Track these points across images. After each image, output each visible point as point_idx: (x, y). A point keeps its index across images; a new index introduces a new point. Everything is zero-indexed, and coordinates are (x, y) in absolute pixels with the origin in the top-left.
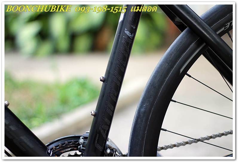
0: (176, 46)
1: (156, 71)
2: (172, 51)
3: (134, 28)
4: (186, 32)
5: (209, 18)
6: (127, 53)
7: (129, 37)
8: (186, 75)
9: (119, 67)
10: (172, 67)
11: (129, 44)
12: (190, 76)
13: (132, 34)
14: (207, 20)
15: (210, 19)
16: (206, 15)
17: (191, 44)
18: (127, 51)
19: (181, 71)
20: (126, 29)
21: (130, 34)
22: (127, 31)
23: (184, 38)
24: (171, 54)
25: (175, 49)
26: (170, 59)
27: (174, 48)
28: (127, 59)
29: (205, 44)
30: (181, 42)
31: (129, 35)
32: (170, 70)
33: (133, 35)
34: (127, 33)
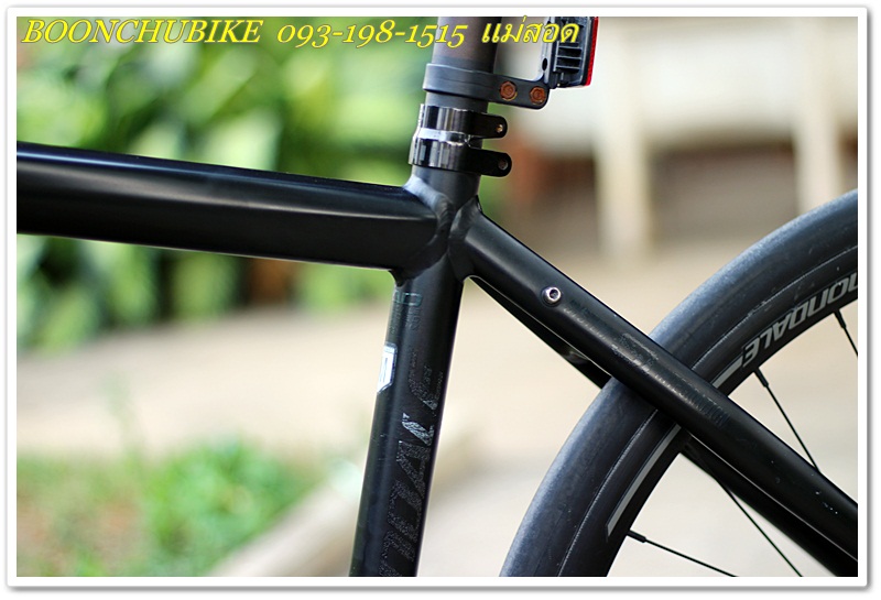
0: (584, 445)
1: (524, 539)
2: (573, 463)
3: (434, 406)
4: (613, 393)
5: (687, 335)
6: (419, 494)
7: (418, 441)
8: (627, 537)
9: (397, 546)
10: (577, 519)
11: (423, 462)
12: (642, 539)
13: (428, 430)
14: (680, 341)
15: (691, 335)
16: (674, 324)
17: (633, 432)
18: (416, 491)
19: (611, 526)
20: (405, 415)
21: (422, 429)
22: (409, 421)
23: (610, 415)
24: (571, 477)
25: (580, 458)
26: (569, 493)
27: (578, 454)
28: (419, 515)
29: (677, 428)
30: (599, 431)
31: (418, 435)
32: (573, 533)
33: (432, 431)
34: (413, 427)
